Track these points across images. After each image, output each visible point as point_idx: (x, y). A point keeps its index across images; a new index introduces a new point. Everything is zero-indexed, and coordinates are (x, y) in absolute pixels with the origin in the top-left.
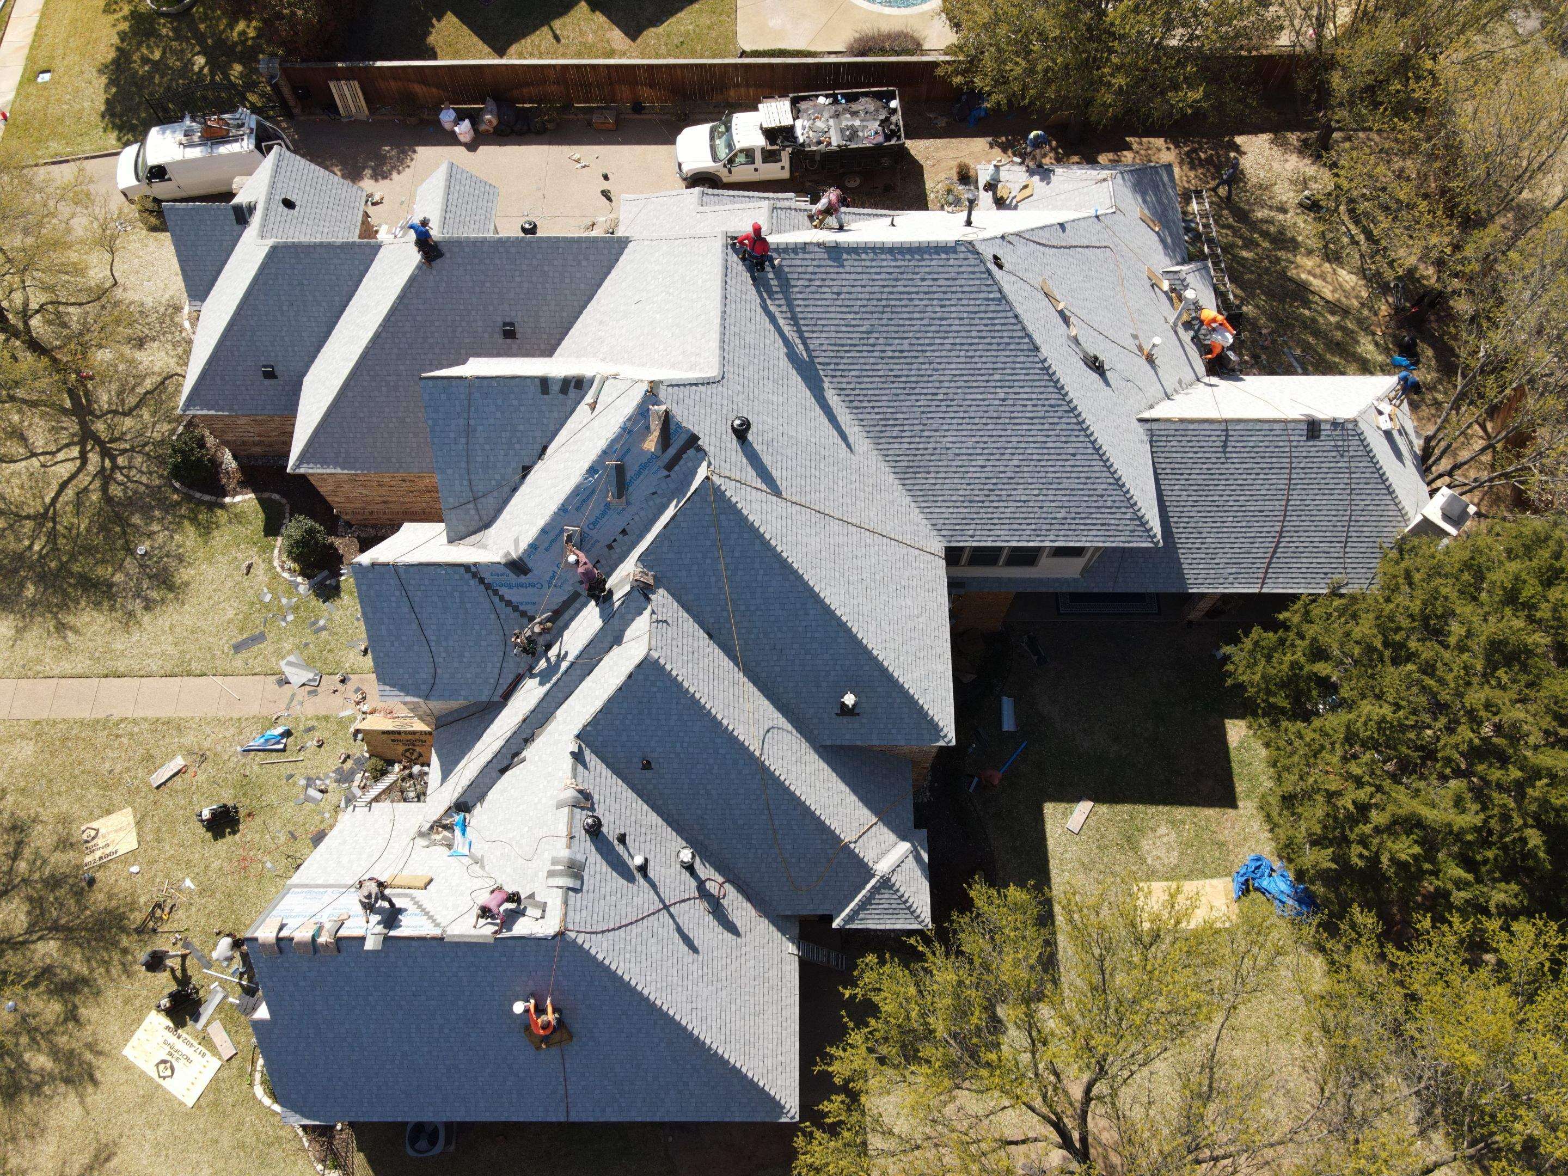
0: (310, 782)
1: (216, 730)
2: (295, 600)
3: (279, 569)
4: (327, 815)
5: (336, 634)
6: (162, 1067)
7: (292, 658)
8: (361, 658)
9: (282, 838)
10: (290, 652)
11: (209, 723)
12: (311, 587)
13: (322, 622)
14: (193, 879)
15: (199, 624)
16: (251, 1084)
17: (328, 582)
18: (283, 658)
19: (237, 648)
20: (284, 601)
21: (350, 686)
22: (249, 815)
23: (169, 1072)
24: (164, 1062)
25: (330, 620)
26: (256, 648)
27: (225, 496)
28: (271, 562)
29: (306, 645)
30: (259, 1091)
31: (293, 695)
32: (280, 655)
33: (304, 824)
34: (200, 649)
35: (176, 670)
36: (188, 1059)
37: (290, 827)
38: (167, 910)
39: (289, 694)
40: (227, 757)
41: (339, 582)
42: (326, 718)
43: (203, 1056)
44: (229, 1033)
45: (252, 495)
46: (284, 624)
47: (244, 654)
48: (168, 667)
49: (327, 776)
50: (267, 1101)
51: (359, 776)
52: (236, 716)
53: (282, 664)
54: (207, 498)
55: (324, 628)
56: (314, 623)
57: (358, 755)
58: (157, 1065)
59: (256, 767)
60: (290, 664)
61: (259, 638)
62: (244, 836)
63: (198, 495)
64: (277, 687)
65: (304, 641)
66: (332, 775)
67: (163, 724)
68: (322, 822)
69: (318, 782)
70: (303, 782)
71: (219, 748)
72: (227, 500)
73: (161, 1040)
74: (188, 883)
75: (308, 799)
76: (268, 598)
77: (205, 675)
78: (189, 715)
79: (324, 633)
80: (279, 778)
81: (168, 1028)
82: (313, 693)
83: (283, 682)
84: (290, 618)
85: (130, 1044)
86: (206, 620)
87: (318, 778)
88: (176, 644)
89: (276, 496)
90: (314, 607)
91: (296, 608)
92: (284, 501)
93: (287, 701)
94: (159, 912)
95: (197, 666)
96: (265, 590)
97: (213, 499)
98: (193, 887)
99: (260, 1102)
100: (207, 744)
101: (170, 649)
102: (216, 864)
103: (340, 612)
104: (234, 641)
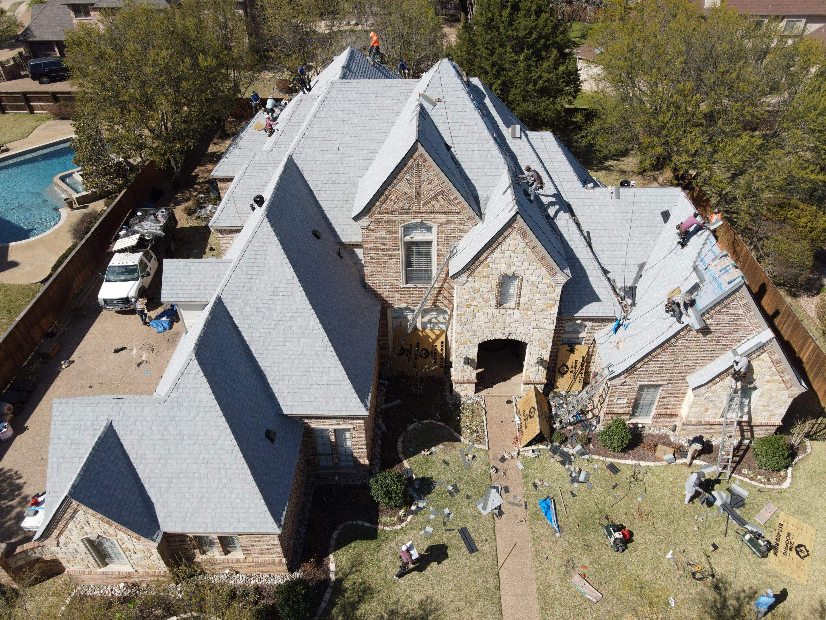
0: (574, 480)
1: (545, 556)
2: (431, 509)
3: (404, 525)
4: (596, 466)
5: (459, 477)
6: (802, 555)
7: (480, 507)
8: (478, 460)
9: (618, 493)
10: (475, 508)
11: (540, 563)
12: (421, 498)
13: (450, 488)
14: (666, 553)
15: (453, 586)
16: (785, 490)
17: (417, 487)
18: (480, 513)
19: (472, 548)
20: (432, 517)
21: (499, 465)
22: (607, 518)
23: (802, 548)
24: (798, 553)
25: (448, 482)
26: (473, 535)
27: (328, 580)
28: (396, 533)
29: (468, 497)
30: (786, 485)
31: (509, 503)
32: (477, 516)
33: (606, 480)
34: (475, 581)
35: (496, 600)
36: (789, 535)
37: (610, 489)
38: (695, 569)
39: (509, 506)
40: (567, 543)
41: (417, 479)
42: (526, 476)
43: (781, 525)
44: (760, 510)
45: (331, 556)
46: (452, 515)
47: (478, 544)
48: (495, 608)
49: (569, 469)
50: (789, 480)
51: (565, 450)
52: (530, 544)
53: (484, 513)
54: (327, 596)
55: (455, 486)
56: (450, 492)
57: (550, 453)
58: (803, 558)
59: (570, 519)
60: (484, 508)
61: (464, 533)
62: (623, 520)
63: (323, 605)
64: (503, 516)
65: (465, 499)
66: (567, 466)
67: (545, 602)
68: (601, 469)
69: (574, 475)
70: (576, 485)
71: (560, 551)
72: (332, 577)
73: (785, 558)
74: (669, 555)
75: (587, 480)
76: (429, 529)
77: (498, 574)
78: (534, 582)
79: (458, 485)
80: (576, 502)
81: (775, 554)
82: (507, 490)
83: (500, 511)
84: (447, 511)
85: (798, 580)
86: (447, 580)
87: (571, 475)
88: (472, 604)
89: (335, 534)
90: (437, 494)
91: (439, 508)
92: (341, 527)
93: (515, 507)
94: (698, 576)
95: (492, 582)
96: (422, 532)
97: (329, 590)
98: (671, 552)
99: (791, 484)
100: (557, 560)
101: (477, 608)
102: (650, 537)
103: (443, 477)
104: (467, 552)
